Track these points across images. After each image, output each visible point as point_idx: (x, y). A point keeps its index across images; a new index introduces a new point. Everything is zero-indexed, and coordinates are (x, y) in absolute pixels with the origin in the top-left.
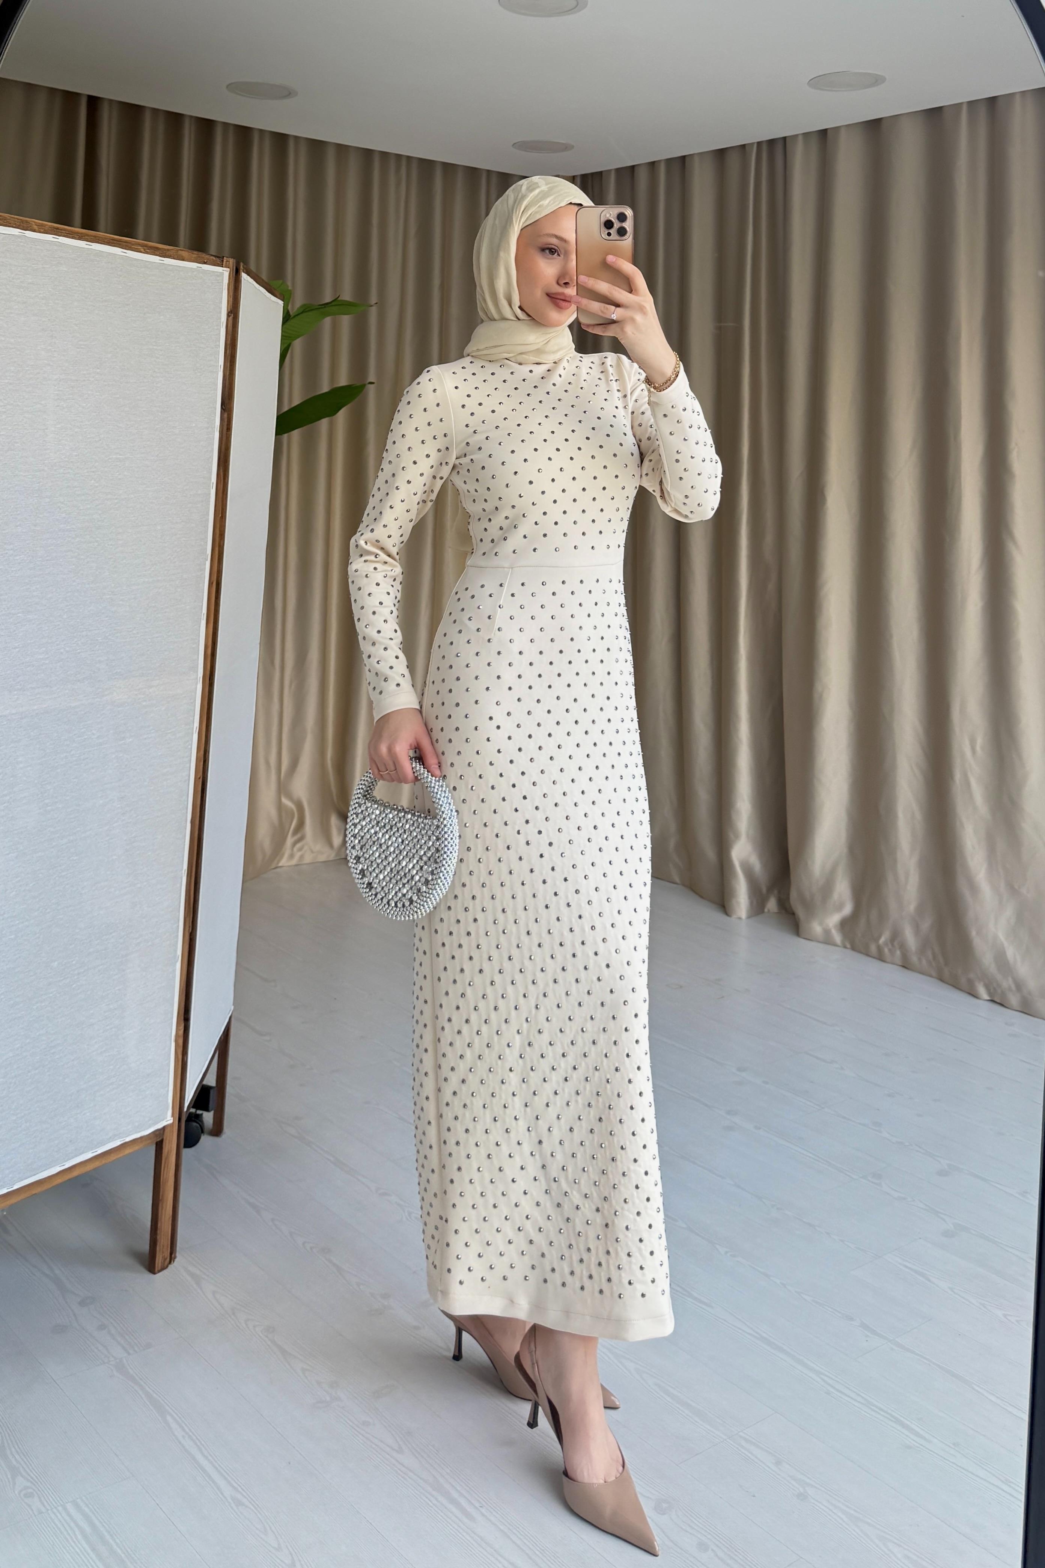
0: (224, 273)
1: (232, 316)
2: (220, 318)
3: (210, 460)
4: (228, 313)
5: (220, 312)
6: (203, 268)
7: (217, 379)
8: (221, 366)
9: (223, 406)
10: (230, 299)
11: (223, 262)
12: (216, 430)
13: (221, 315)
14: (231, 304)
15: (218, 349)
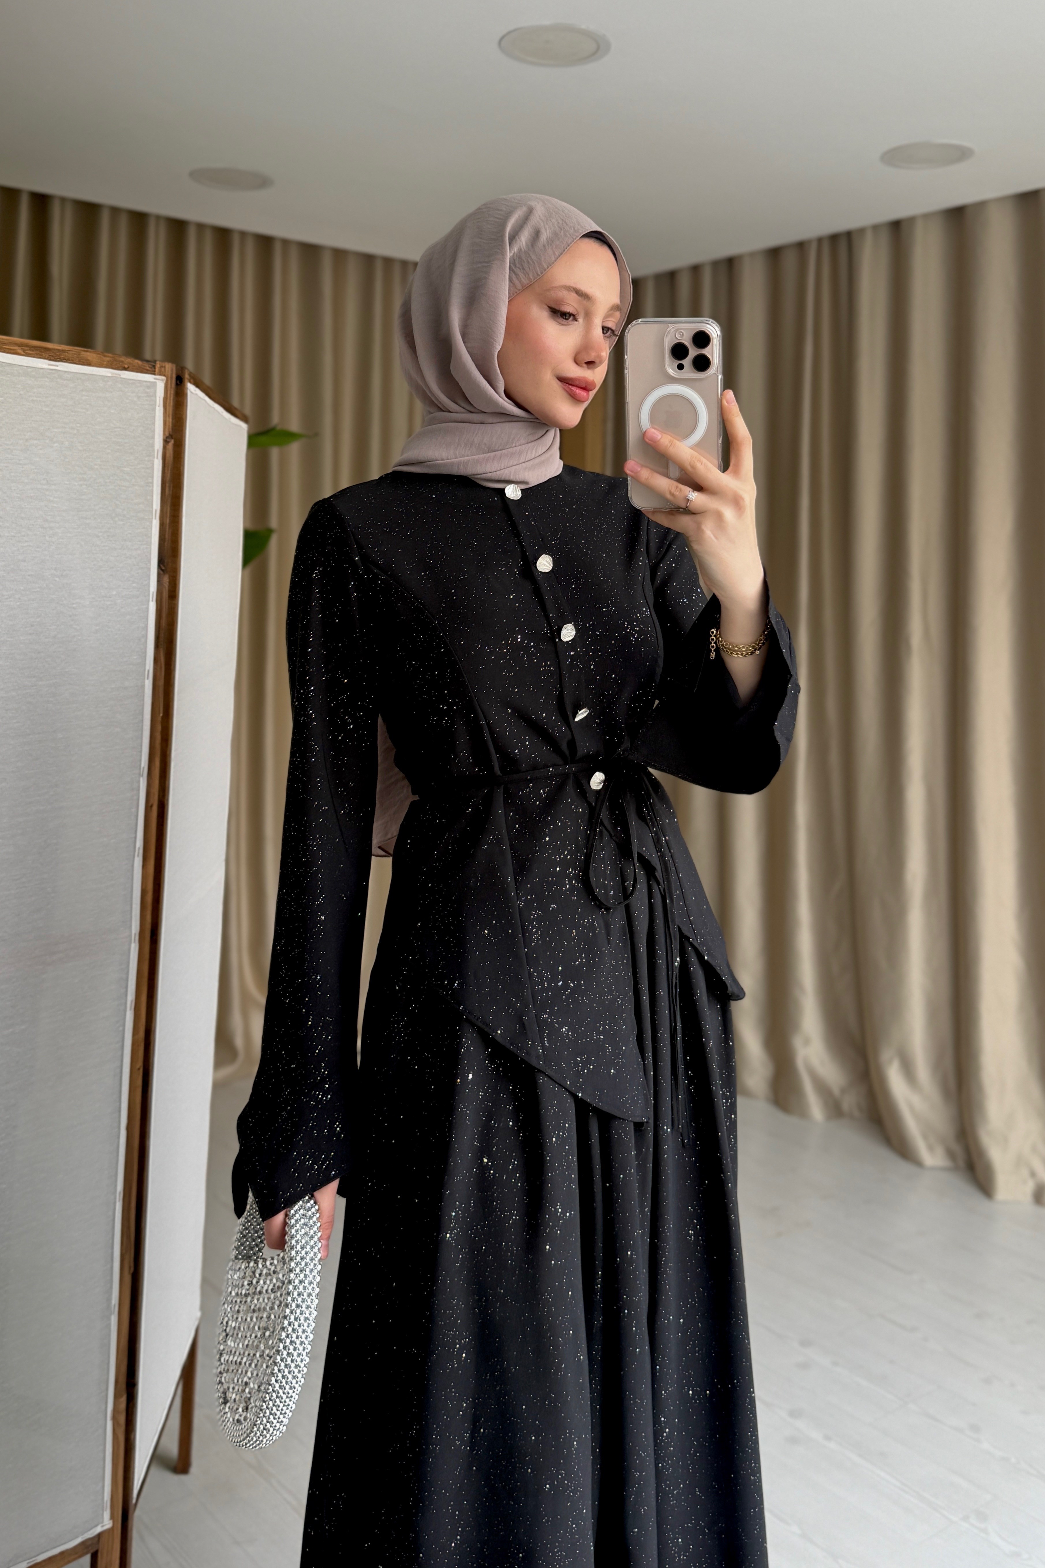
0: (156, 383)
1: (172, 442)
2: (153, 445)
3: (143, 640)
4: (165, 438)
5: (153, 437)
6: (122, 376)
7: (151, 528)
8: (156, 511)
9: (162, 566)
10: (167, 419)
11: (155, 368)
12: (151, 599)
13: (154, 441)
14: (169, 426)
15: (151, 488)
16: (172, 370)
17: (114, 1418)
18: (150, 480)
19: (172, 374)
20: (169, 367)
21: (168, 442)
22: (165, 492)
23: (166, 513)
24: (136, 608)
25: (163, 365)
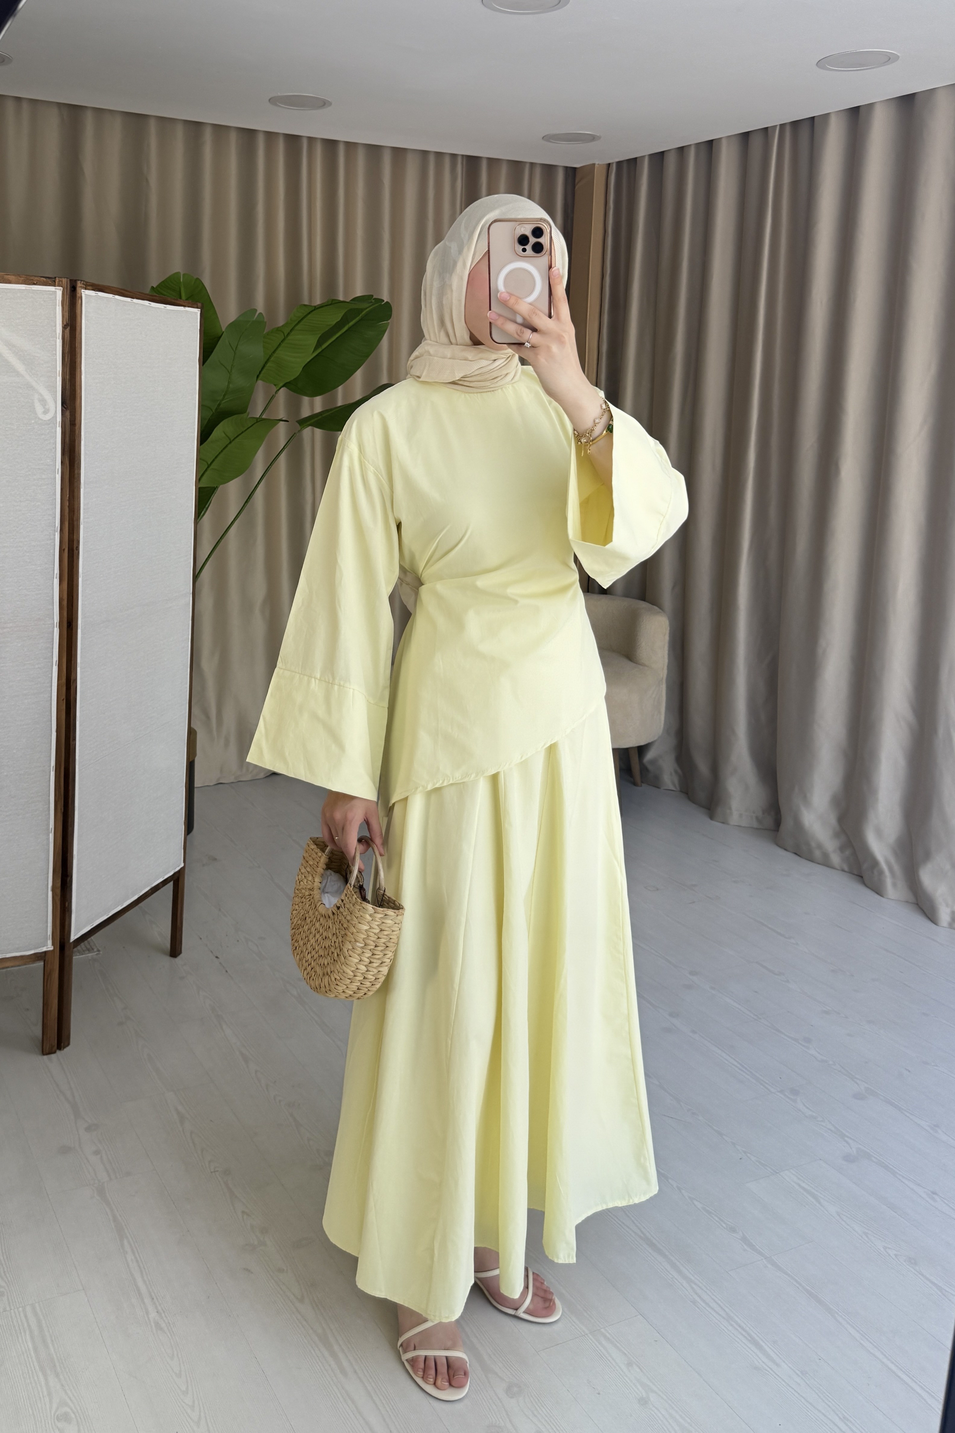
0: (57, 293)
1: (69, 328)
2: (55, 331)
3: (53, 450)
4: (63, 326)
5: (55, 326)
6: (33, 289)
7: (56, 382)
8: (59, 371)
9: (64, 405)
10: (65, 313)
11: (55, 282)
12: (58, 425)
13: (56, 328)
14: (66, 318)
15: (55, 357)
16: (67, 282)
17: (53, 890)
18: (54, 352)
19: (67, 285)
20: (64, 280)
21: (66, 328)
22: (65, 360)
23: (67, 373)
24: (48, 431)
25: (61, 280)
